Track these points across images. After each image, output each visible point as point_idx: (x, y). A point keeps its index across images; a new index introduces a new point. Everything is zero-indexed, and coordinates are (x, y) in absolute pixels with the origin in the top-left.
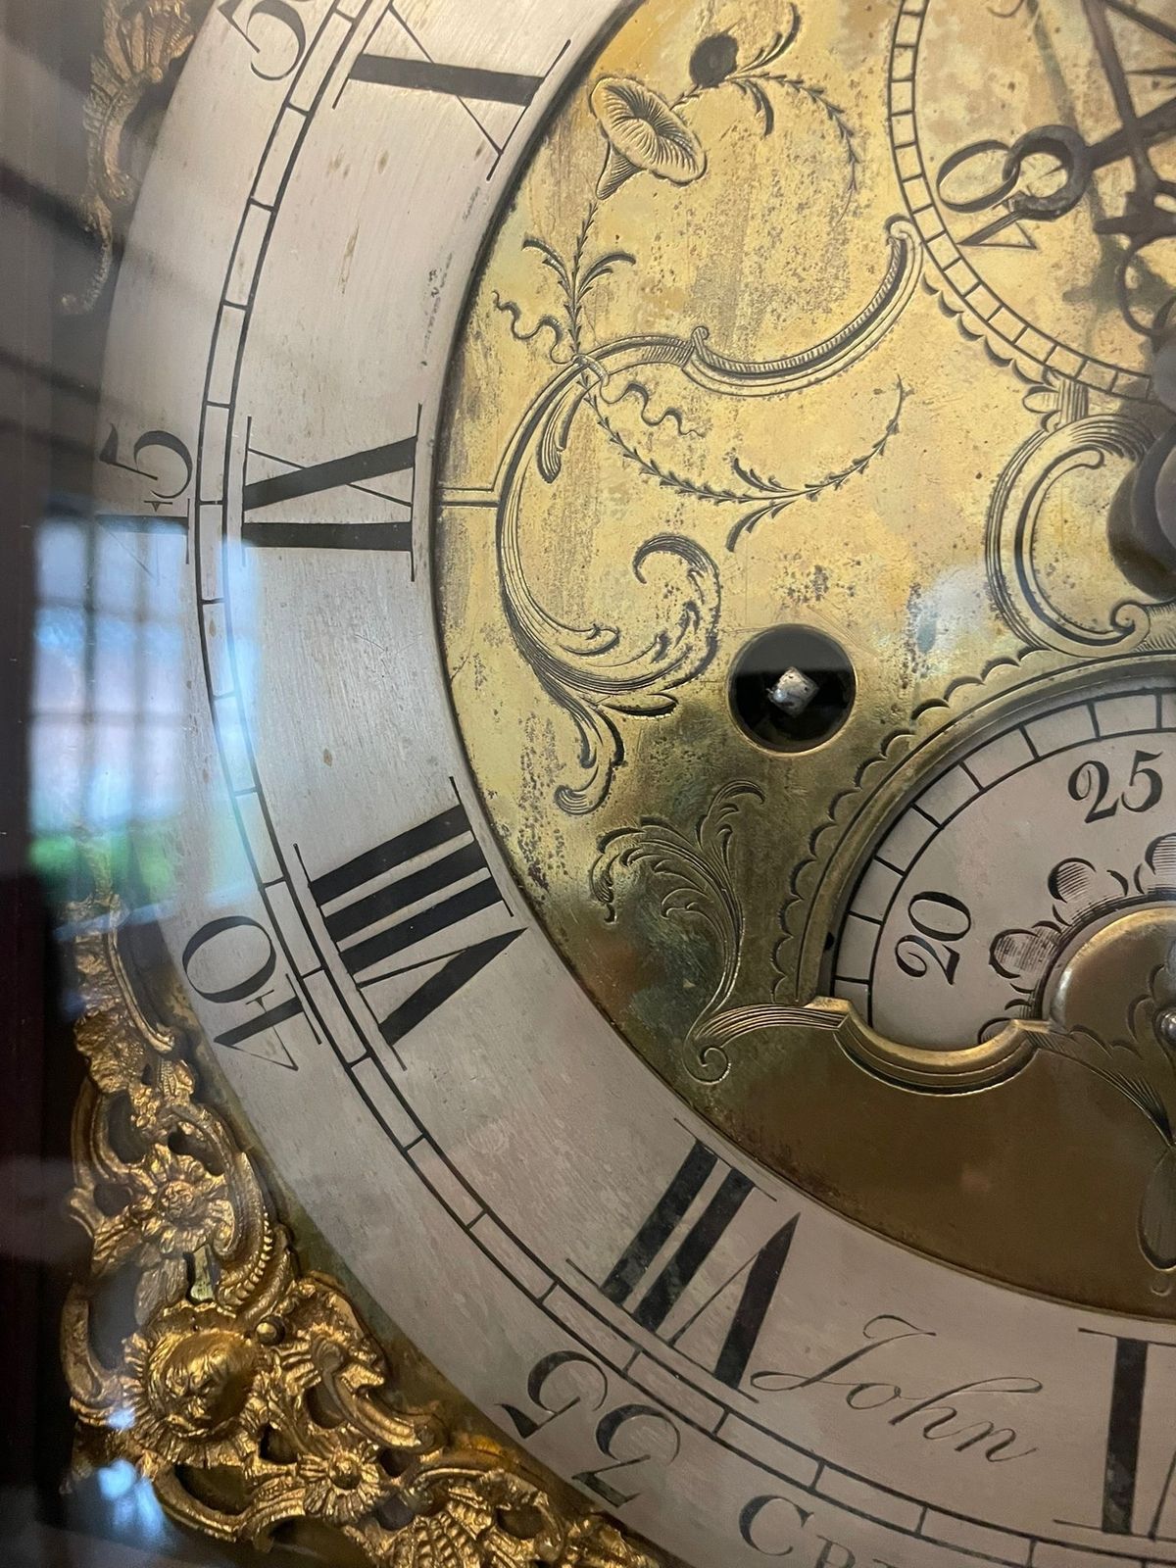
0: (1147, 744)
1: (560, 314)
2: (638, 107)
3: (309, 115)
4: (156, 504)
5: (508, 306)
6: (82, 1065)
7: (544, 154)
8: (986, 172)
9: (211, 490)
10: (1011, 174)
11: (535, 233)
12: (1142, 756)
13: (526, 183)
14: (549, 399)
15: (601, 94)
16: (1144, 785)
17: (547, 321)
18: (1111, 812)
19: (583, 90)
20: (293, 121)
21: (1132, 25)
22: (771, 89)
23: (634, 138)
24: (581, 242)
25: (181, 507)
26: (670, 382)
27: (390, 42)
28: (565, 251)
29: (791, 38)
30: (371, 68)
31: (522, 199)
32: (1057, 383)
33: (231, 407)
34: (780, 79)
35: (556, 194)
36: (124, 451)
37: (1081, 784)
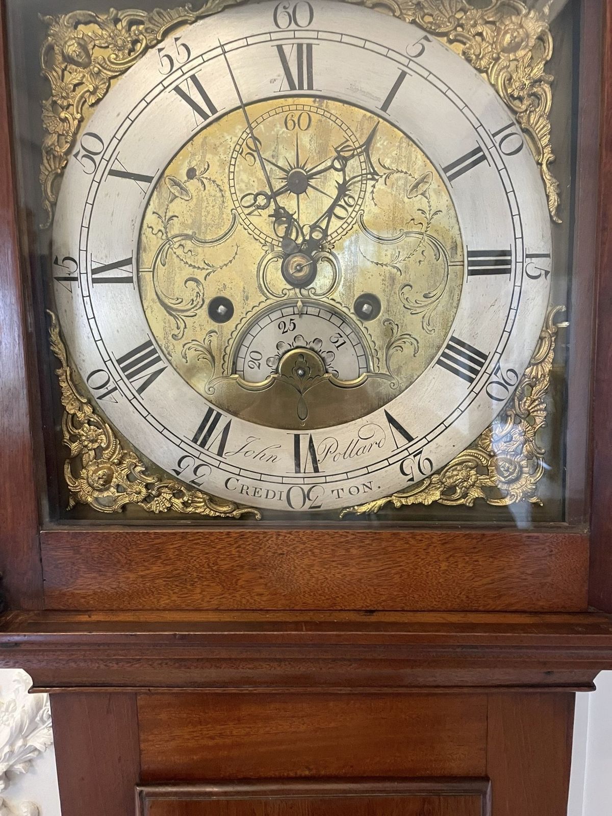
0: (292, 317)
1: (163, 229)
2: (176, 184)
3: (99, 183)
4: (69, 274)
5: (151, 227)
6: (64, 408)
7: (155, 193)
8: (249, 200)
9: (83, 270)
10: (255, 200)
11: (155, 211)
12: (291, 320)
13: (152, 199)
14: (162, 248)
15: (167, 180)
16: (292, 325)
17: (160, 231)
18: (287, 331)
19: (163, 179)
20: (95, 185)
21: (277, 168)
22: (204, 180)
23: (175, 190)
24: (166, 213)
25: (75, 275)
26: (189, 244)
27: (117, 167)
28: (163, 215)
29: (208, 169)
30: (113, 173)
31: (151, 203)
32: (268, 244)
33: (86, 251)
34: (206, 178)
35: (159, 202)
36: (60, 262)
37: (281, 326)
